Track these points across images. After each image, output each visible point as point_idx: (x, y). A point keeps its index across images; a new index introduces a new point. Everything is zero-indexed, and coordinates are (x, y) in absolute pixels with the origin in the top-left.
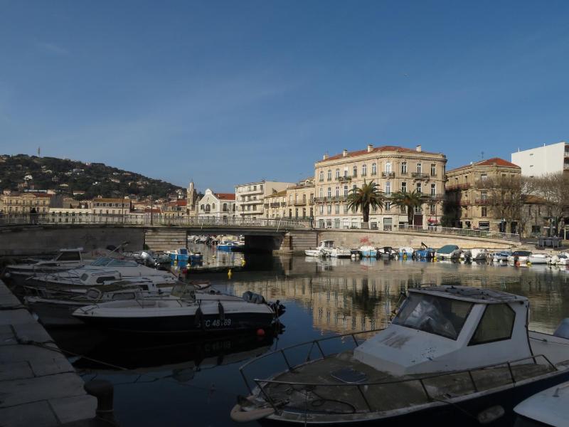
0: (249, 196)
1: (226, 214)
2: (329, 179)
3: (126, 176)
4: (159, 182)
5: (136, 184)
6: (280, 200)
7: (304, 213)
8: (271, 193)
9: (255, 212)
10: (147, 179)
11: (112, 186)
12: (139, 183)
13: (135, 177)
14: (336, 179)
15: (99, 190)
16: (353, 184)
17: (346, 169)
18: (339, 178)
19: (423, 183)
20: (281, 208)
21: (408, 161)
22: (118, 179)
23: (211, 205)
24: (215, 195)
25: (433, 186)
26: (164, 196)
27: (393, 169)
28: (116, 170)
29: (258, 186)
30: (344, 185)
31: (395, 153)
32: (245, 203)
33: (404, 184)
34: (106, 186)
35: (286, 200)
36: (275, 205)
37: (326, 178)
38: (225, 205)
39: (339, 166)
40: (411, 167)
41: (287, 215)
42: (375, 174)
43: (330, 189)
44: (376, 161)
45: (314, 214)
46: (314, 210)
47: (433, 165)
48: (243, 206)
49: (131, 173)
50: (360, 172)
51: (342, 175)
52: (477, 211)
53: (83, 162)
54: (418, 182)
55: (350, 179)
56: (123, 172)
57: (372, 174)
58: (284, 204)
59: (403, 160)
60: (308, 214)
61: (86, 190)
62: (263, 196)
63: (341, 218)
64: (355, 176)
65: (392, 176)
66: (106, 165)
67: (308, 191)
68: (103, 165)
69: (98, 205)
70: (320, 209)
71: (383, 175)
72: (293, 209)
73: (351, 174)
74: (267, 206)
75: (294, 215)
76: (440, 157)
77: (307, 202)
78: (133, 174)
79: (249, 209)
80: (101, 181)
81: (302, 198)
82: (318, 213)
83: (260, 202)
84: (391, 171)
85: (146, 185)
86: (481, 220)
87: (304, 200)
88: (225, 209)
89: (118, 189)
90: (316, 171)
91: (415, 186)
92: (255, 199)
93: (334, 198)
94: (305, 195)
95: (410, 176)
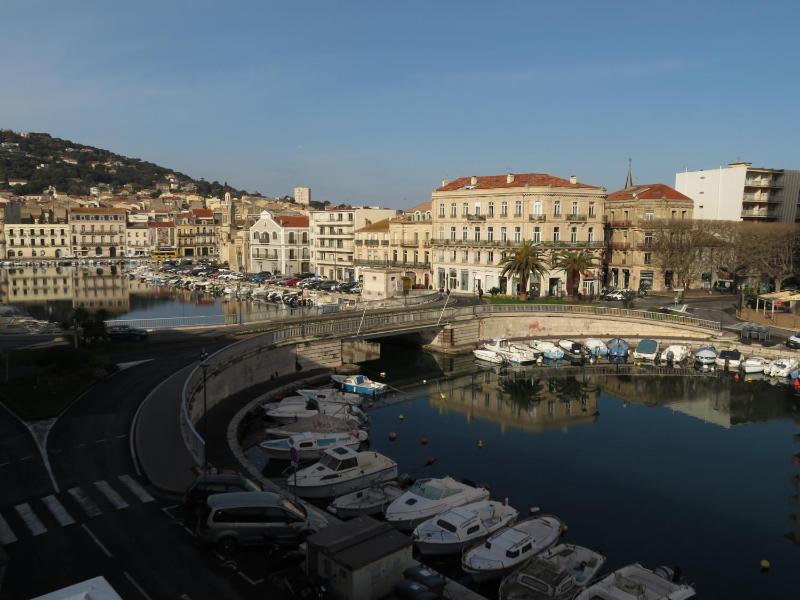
0: (331, 227)
1: (295, 248)
2: (454, 216)
3: (87, 154)
4: (136, 161)
5: (104, 167)
6: (379, 236)
7: (416, 258)
8: (364, 225)
9: (339, 250)
10: (119, 158)
11: (69, 171)
12: (107, 164)
13: (102, 155)
14: (463, 216)
15: (49, 178)
16: (487, 225)
17: (478, 204)
18: (469, 217)
19: (579, 227)
20: (380, 247)
21: (562, 199)
22: (74, 158)
23: (271, 234)
24: (276, 219)
25: (590, 230)
26: (149, 185)
27: (543, 211)
28: (69, 144)
29: (345, 215)
30: (474, 226)
31: (547, 189)
32: (325, 236)
33: (556, 229)
34: (57, 170)
35: (387, 237)
36: (372, 243)
37: (448, 212)
38: (291, 235)
39: (468, 200)
40: (566, 207)
41: (391, 258)
42: (520, 215)
43: (454, 229)
44: (521, 198)
45: (430, 260)
46: (430, 255)
47: (592, 203)
48: (322, 240)
49: (93, 148)
50: (498, 211)
51: (472, 212)
52: (638, 257)
53: (16, 131)
54: (573, 226)
55: (483, 218)
56: (80, 147)
57: (516, 216)
58: (385, 243)
59: (556, 198)
60: (421, 259)
61: (27, 178)
62: (352, 230)
63: (470, 269)
64: (491, 215)
65: (542, 219)
66: (54, 136)
67: (421, 229)
68: (48, 135)
69: (78, 218)
70: (439, 253)
71: (531, 218)
72: (400, 251)
73: (485, 211)
74: (359, 243)
75: (400, 258)
76: (600, 192)
77: (421, 244)
78: (97, 151)
79: (331, 245)
80: (49, 163)
81: (412, 238)
82: (437, 259)
83: (349, 237)
84: (541, 213)
85: (119, 169)
86: (643, 269)
87: (417, 241)
88: (291, 241)
89: (79, 177)
90: (434, 203)
91: (570, 232)
92: (341, 231)
93: (460, 241)
94: (417, 234)
95: (564, 218)
